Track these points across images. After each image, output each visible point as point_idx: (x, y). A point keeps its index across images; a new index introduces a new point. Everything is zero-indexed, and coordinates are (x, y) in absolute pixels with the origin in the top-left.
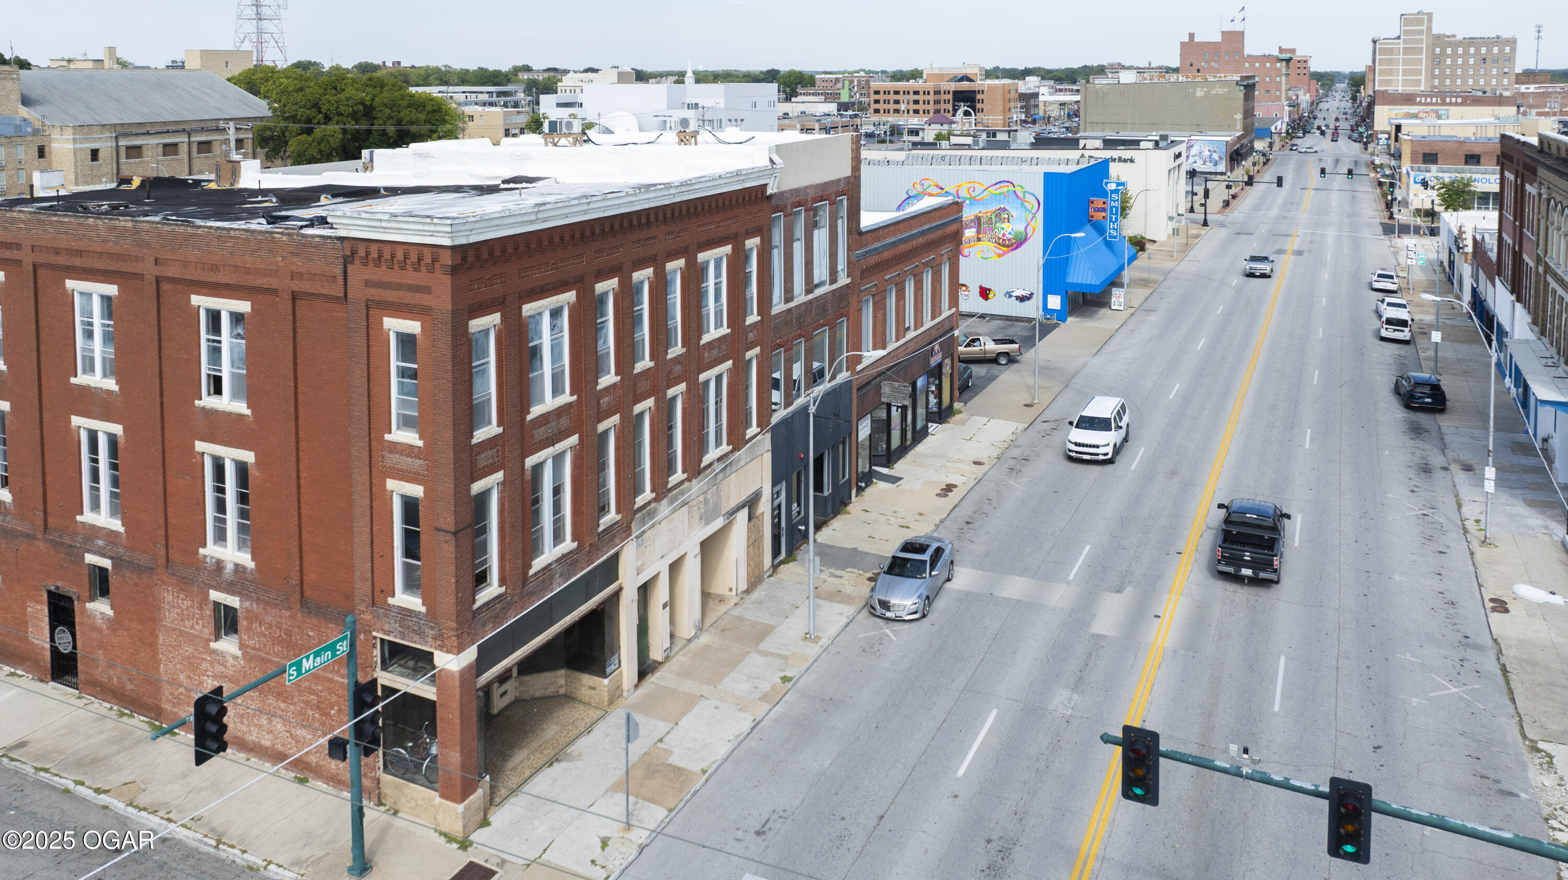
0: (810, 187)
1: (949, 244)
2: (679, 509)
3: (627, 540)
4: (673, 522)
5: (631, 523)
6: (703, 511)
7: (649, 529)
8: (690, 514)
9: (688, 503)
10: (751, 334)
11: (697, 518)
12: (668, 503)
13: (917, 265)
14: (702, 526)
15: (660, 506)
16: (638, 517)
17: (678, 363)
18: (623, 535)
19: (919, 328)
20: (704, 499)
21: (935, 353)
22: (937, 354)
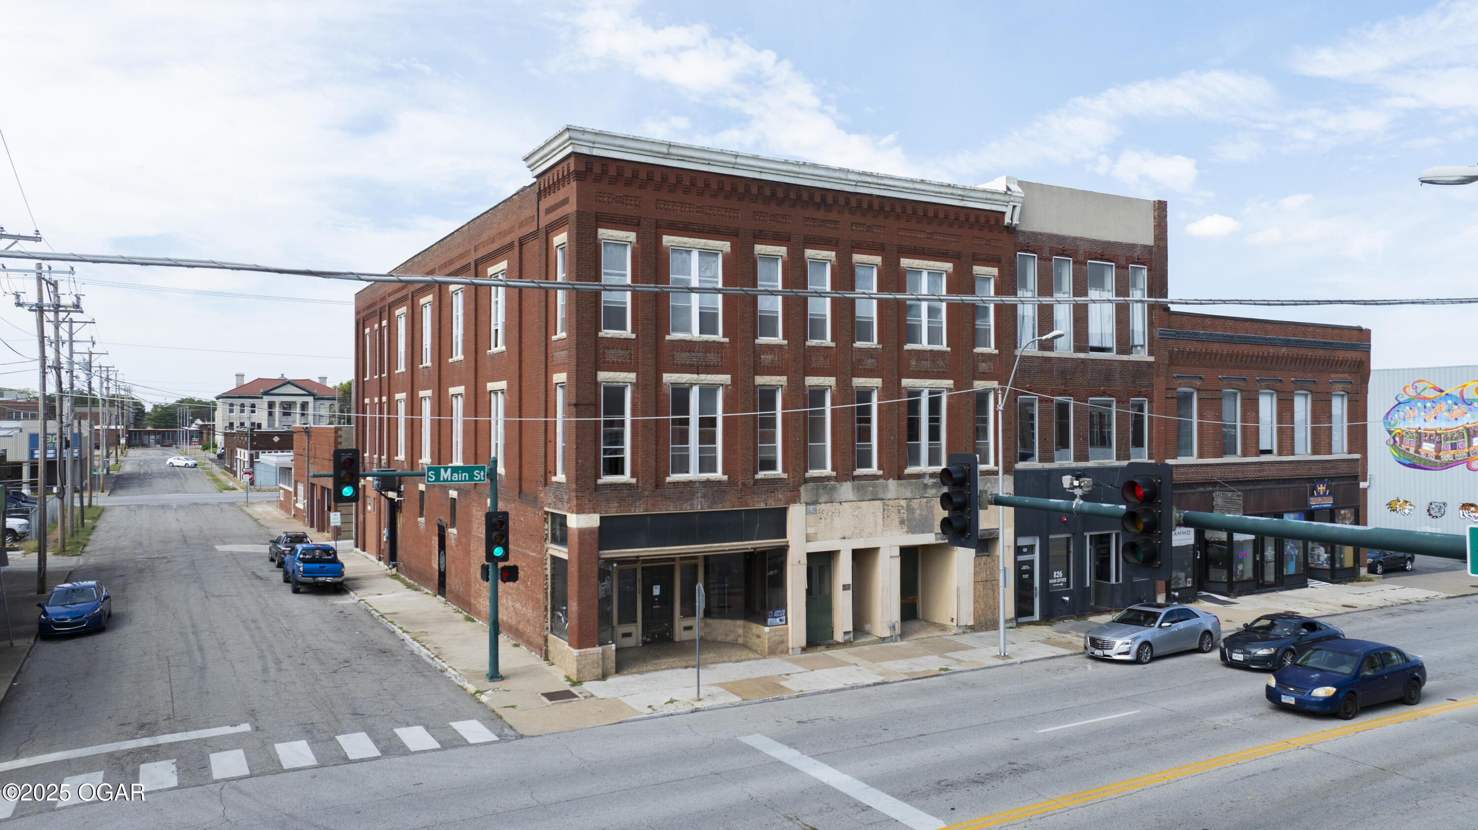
0: (1082, 239)
1: (1346, 375)
2: (869, 500)
3: (795, 502)
4: (860, 510)
5: (800, 486)
6: (905, 516)
7: (825, 503)
8: (885, 512)
9: (882, 499)
10: (983, 364)
11: (897, 521)
12: (853, 489)
13: (1280, 380)
14: (903, 530)
15: (841, 485)
16: (811, 485)
17: (872, 357)
18: (789, 494)
19: (1286, 455)
20: (907, 505)
21: (1319, 495)
22: (1322, 496)
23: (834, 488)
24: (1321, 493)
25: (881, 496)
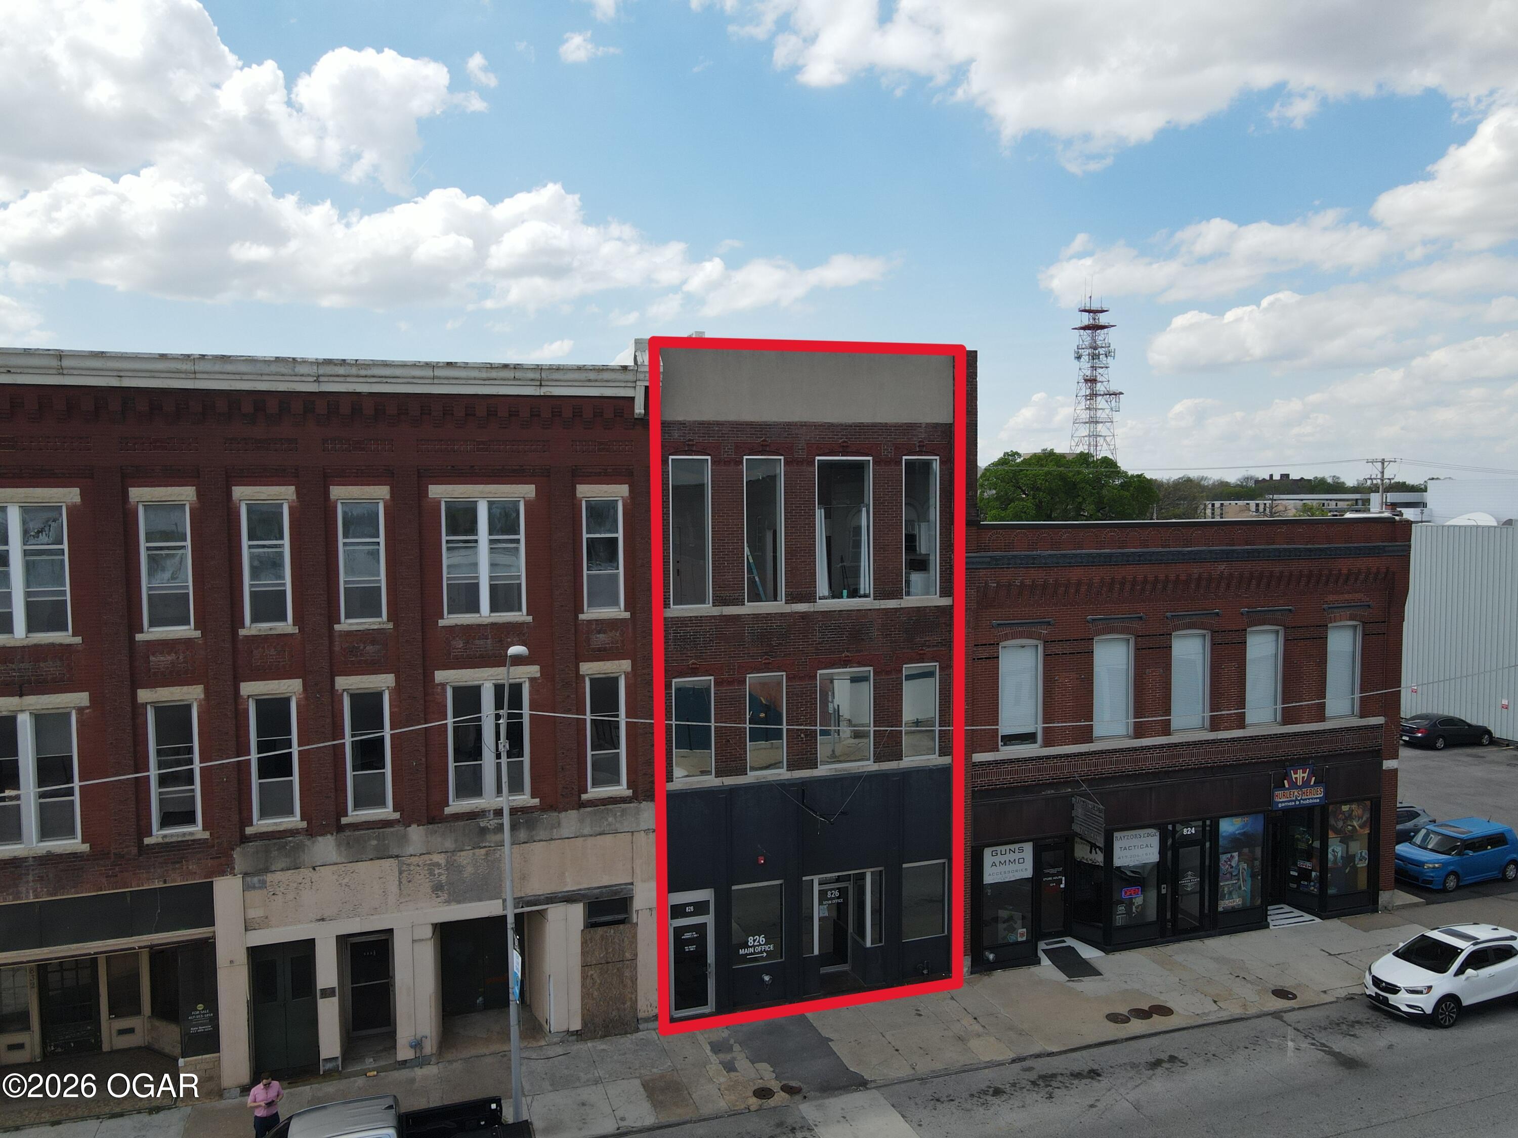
0: (803, 424)
1: (1358, 596)
2: (372, 859)
3: (222, 873)
4: (354, 875)
5: (233, 849)
6: (443, 878)
7: (282, 870)
8: (404, 875)
9: (397, 856)
10: (601, 636)
11: (427, 887)
12: (339, 845)
13: (1217, 614)
14: (439, 900)
15: (313, 843)
16: (251, 846)
17: (373, 642)
18: (210, 863)
19: (1226, 729)
20: (447, 862)
21: (1293, 785)
22: (1300, 787)
23: (299, 847)
24: (1300, 783)
25: (395, 852)
